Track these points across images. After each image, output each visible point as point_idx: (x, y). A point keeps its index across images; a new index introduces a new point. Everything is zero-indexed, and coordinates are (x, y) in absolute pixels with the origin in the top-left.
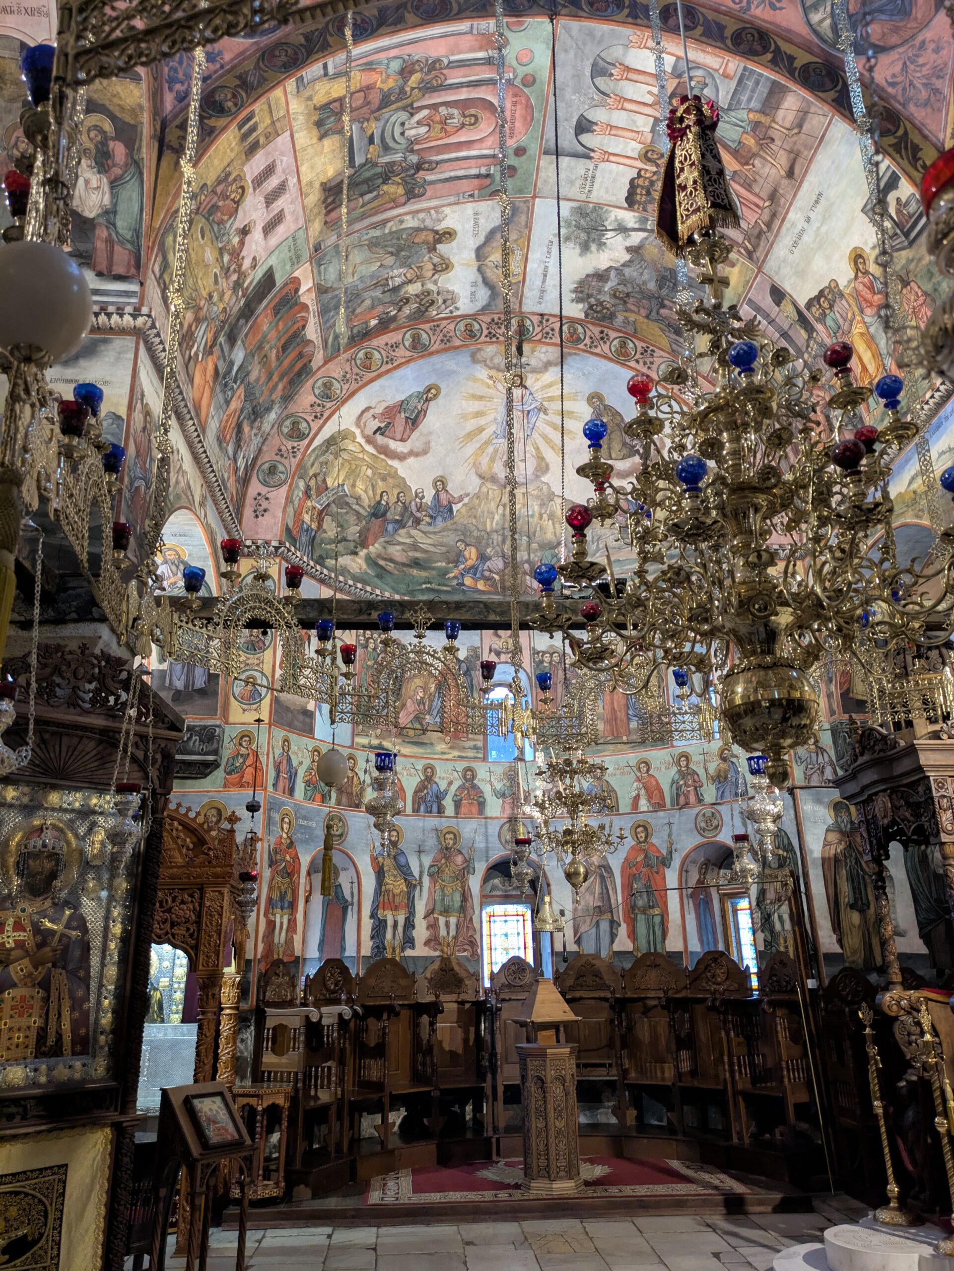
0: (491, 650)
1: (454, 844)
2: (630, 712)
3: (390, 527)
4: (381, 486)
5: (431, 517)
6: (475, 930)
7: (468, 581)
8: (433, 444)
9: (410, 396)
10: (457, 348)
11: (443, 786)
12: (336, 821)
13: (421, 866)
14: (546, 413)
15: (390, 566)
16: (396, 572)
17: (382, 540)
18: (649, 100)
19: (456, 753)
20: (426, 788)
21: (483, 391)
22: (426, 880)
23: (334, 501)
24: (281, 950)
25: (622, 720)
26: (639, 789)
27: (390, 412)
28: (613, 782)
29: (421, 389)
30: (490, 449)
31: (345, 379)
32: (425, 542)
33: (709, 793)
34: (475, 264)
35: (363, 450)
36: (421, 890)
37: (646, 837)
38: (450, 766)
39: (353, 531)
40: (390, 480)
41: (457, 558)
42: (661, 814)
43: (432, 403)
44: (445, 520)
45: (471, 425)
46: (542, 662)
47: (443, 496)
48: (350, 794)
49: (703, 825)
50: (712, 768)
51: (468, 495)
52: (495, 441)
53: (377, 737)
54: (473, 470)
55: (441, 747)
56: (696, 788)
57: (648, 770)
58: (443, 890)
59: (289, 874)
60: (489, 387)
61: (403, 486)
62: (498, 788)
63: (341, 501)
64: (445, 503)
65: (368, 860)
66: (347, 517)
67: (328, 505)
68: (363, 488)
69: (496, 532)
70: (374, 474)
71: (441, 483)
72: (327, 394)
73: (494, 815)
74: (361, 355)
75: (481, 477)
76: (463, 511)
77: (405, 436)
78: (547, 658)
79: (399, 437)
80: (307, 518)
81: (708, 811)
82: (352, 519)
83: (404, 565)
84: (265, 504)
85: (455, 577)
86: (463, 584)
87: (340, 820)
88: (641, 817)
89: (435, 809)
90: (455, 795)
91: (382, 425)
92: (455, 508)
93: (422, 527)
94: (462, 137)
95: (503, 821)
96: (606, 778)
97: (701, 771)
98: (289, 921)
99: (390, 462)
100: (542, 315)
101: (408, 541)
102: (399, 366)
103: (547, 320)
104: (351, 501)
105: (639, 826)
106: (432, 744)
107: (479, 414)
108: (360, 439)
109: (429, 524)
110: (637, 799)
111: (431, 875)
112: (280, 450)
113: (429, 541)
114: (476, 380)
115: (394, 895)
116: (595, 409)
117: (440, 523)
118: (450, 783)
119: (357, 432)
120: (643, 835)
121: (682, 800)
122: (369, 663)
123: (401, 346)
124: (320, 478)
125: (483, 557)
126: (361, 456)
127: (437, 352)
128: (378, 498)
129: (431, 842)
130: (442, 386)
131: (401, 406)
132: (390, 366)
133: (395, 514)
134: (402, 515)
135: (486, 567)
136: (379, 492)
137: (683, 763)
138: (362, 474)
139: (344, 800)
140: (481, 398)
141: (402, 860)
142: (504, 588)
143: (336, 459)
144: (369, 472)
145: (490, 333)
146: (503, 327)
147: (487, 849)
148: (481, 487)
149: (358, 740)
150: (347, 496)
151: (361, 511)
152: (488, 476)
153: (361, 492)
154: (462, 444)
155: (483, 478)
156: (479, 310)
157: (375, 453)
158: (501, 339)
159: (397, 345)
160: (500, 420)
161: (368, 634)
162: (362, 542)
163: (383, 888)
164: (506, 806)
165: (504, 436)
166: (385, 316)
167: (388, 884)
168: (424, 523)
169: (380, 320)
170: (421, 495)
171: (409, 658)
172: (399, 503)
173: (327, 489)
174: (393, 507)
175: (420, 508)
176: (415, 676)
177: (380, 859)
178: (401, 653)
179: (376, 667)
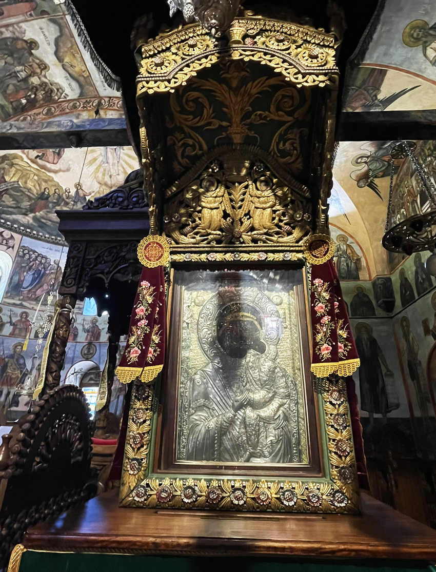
3: (51, 205)
4: (44, 185)
5: (74, 202)
8: (71, 166)
10: (67, 113)
15: (49, 223)
16: (52, 226)
17: (45, 210)
23: (11, 188)
30: (102, 170)
34: (60, 65)
35: (30, 166)
39: (26, 204)
40: (49, 183)
44: (82, 203)
45: (90, 157)
47: (80, 192)
51: (93, 192)
52: (103, 165)
54: (95, 180)
61: (58, 187)
62: (86, 328)
63: (17, 189)
64: (82, 195)
66: (21, 197)
67: (7, 190)
68: (33, 184)
70: (39, 179)
71: (78, 186)
73: (81, 341)
75: (99, 183)
77: (55, 162)
79: (51, 161)
82: (26, 199)
91: (40, 154)
92: (87, 198)
95: (85, 344)
99: (48, 174)
100: (110, 98)
103: (112, 100)
104: (24, 190)
108: (26, 159)
115: (11, 379)
117: (79, 205)
119: (24, 156)
122: (23, 265)
123: (42, 114)
126: (29, 169)
127: (58, 115)
128: (43, 190)
133: (53, 199)
134: (58, 200)
136: (43, 188)
138: (31, 178)
143: (11, 168)
144: (36, 178)
145: (84, 106)
146: (91, 104)
147: (73, 358)
148: (100, 188)
149: (4, 300)
150: (21, 187)
151: (31, 195)
152: (102, 183)
153: (31, 187)
154: (87, 167)
155: (101, 184)
156: (79, 97)
157: (38, 168)
158: (89, 108)
159: (39, 114)
160: (103, 154)
161: (26, 252)
162: (32, 210)
163: (5, 374)
164: (89, 337)
165: (107, 163)
166: (29, 98)
167: (8, 372)
168: (70, 204)
169: (27, 100)
170: (68, 191)
171: (51, 265)
172: (56, 194)
173: (5, 181)
174: (52, 196)
175: (68, 197)
176: (52, 273)
177: (7, 360)
178: (46, 262)
179: (27, 267)
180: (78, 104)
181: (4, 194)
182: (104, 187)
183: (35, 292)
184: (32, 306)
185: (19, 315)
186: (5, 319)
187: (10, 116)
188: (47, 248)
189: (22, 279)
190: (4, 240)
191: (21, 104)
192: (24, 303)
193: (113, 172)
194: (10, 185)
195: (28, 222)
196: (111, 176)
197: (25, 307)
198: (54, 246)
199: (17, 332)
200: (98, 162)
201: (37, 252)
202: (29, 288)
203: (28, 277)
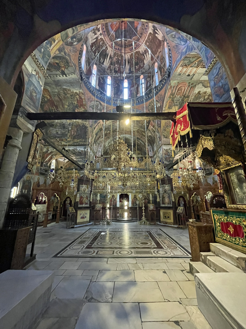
18: (186, 68)
94: (183, 91)
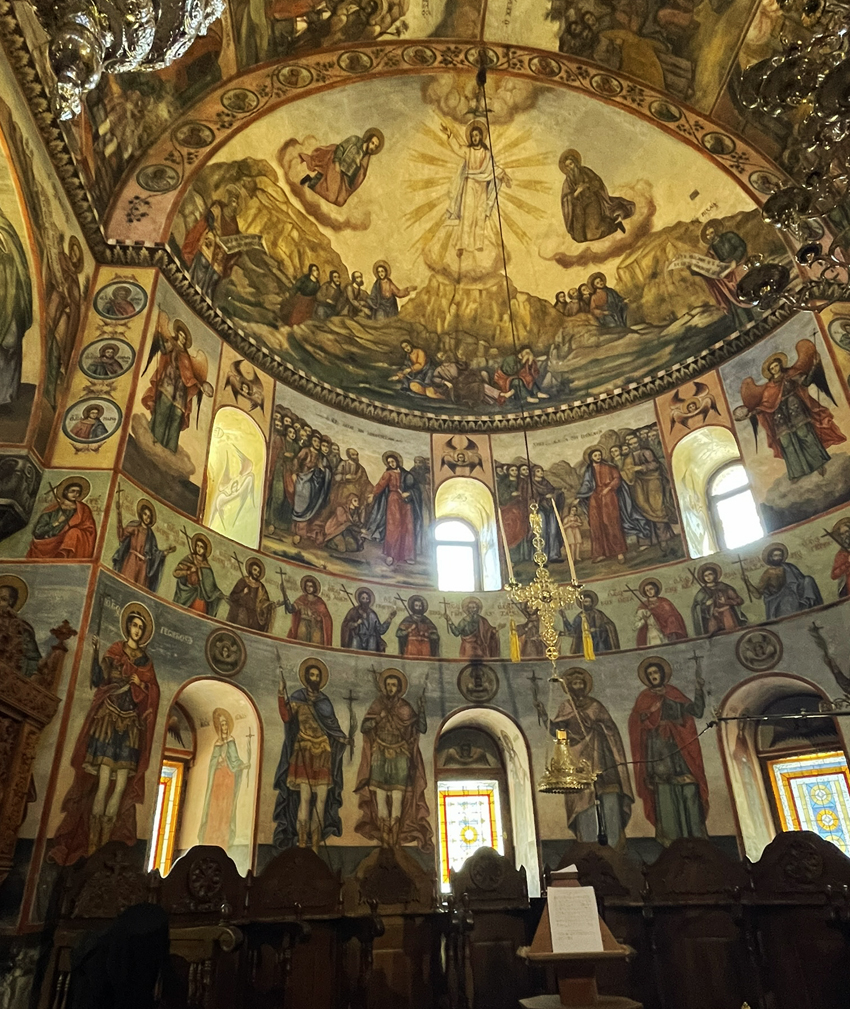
0: (443, 463)
1: (399, 691)
2: (626, 526)
3: (321, 311)
4: (309, 257)
5: (371, 309)
6: (428, 810)
7: (415, 387)
8: (373, 217)
9: (347, 141)
10: (405, 71)
11: (383, 617)
12: (227, 643)
13: (352, 717)
14: (509, 186)
15: (320, 355)
16: (327, 363)
17: (310, 322)
19: (401, 578)
20: (360, 617)
21: (435, 150)
22: (359, 738)
23: (247, 253)
24: (107, 828)
25: (615, 536)
26: (645, 618)
27: (324, 158)
28: (608, 611)
29: (361, 134)
30: (442, 233)
31: (263, 91)
32: (363, 338)
33: (755, 611)
35: (287, 202)
36: (352, 753)
37: (663, 678)
38: (392, 593)
39: (273, 300)
40: (322, 253)
41: (403, 360)
42: (682, 646)
43: (374, 158)
44: (387, 314)
45: (420, 198)
46: (507, 475)
47: (385, 285)
48: (251, 612)
49: (750, 654)
50: (755, 578)
51: (415, 289)
52: (448, 222)
53: (294, 545)
54: (421, 259)
55: (380, 569)
56: (732, 608)
57: (658, 592)
58: (382, 753)
59: (135, 705)
60: (442, 144)
61: (337, 264)
62: (456, 624)
63: (258, 256)
64: (388, 294)
65: (275, 704)
66: (265, 280)
67: (239, 254)
68: (287, 251)
69: (448, 334)
70: (302, 239)
71: (383, 270)
72: (240, 103)
73: (451, 657)
74: (286, 71)
75: (431, 267)
76: (410, 307)
77: (341, 199)
78: (513, 472)
79: (332, 197)
80: (208, 253)
81: (756, 636)
82: (272, 285)
83: (337, 357)
84: (143, 209)
85: (399, 381)
86: (409, 389)
87: (234, 643)
88: (652, 653)
89: (372, 644)
90: (400, 629)
91: (312, 175)
92: (400, 302)
93: (361, 318)
95: (463, 664)
96: (599, 607)
97: (738, 585)
98: (129, 780)
99: (322, 229)
100: (508, 47)
101: (343, 331)
102: (331, 86)
103: (514, 53)
104: (270, 262)
105: (651, 665)
106: (368, 563)
107: (429, 183)
108: (282, 183)
109: (369, 317)
110: (644, 630)
111: (365, 732)
112: (172, 155)
113: (369, 337)
114: (428, 132)
115: (312, 757)
116: (568, 176)
117: (381, 318)
118: (394, 614)
119: (280, 172)
120: (657, 676)
121: (712, 625)
122: (287, 454)
123: (336, 66)
124: (228, 212)
125: (432, 362)
126: (284, 207)
127: (381, 75)
128: (306, 270)
129: (366, 688)
130: (386, 133)
131: (336, 152)
132: (321, 84)
133: (327, 296)
134: (336, 299)
135: (436, 373)
136: (307, 264)
137: (709, 577)
138: (286, 233)
139: (242, 616)
140: (432, 160)
141: (324, 707)
142: (458, 397)
143: (251, 198)
144: (295, 234)
145: (445, 60)
146: (462, 56)
147: (442, 700)
148: (430, 280)
149: (267, 543)
150: (265, 253)
151: (284, 279)
152: (438, 267)
153: (284, 256)
154: (409, 223)
155: (433, 269)
156: (431, 36)
157: (303, 212)
158: (460, 66)
159: (331, 65)
160: (454, 194)
161: (287, 421)
162: (284, 317)
163: (296, 745)
164: (468, 646)
165: (459, 217)
166: (315, 17)
167: (303, 740)
168: (362, 314)
169: (310, 23)
170: (358, 280)
171: (341, 460)
172: (333, 285)
173: (238, 232)
174: (324, 287)
175: (358, 295)
176: (348, 481)
177: (293, 704)
178: (330, 452)
179: (296, 461)
180: (429, 53)
181: (235, 264)
182: (440, 278)
183: (322, 527)
184: (322, 562)
185: (299, 583)
186: (275, 595)
187: (257, 61)
188: (327, 419)
189: (291, 490)
190: (243, 383)
191: (293, 30)
192: (306, 555)
193: (467, 241)
194: (246, 244)
195: (281, 346)
196: (460, 253)
197: (309, 565)
198: (341, 413)
199: (302, 629)
200: (436, 213)
201: (308, 426)
202: (309, 516)
203: (303, 488)
